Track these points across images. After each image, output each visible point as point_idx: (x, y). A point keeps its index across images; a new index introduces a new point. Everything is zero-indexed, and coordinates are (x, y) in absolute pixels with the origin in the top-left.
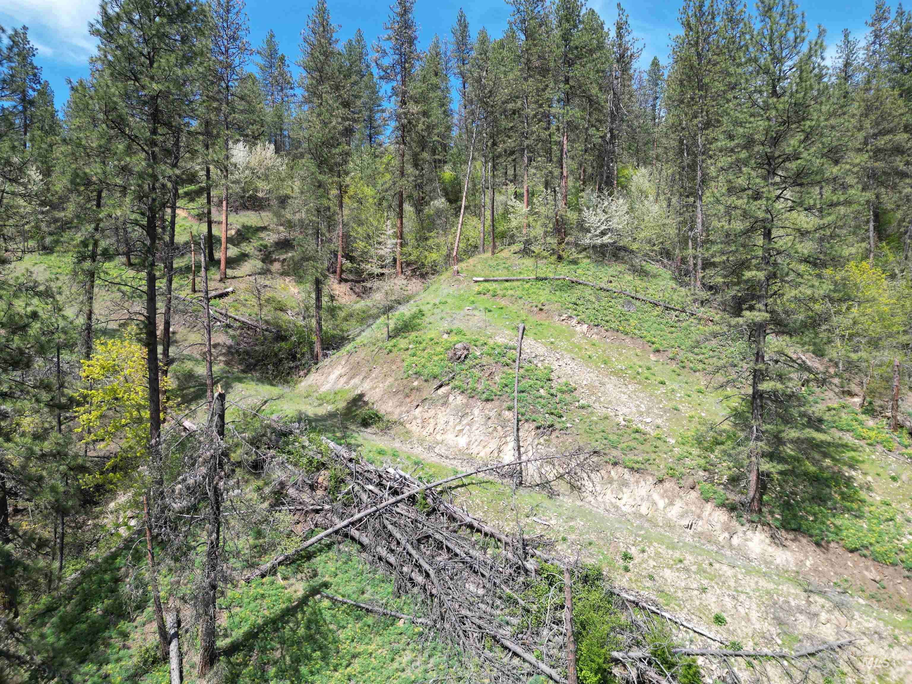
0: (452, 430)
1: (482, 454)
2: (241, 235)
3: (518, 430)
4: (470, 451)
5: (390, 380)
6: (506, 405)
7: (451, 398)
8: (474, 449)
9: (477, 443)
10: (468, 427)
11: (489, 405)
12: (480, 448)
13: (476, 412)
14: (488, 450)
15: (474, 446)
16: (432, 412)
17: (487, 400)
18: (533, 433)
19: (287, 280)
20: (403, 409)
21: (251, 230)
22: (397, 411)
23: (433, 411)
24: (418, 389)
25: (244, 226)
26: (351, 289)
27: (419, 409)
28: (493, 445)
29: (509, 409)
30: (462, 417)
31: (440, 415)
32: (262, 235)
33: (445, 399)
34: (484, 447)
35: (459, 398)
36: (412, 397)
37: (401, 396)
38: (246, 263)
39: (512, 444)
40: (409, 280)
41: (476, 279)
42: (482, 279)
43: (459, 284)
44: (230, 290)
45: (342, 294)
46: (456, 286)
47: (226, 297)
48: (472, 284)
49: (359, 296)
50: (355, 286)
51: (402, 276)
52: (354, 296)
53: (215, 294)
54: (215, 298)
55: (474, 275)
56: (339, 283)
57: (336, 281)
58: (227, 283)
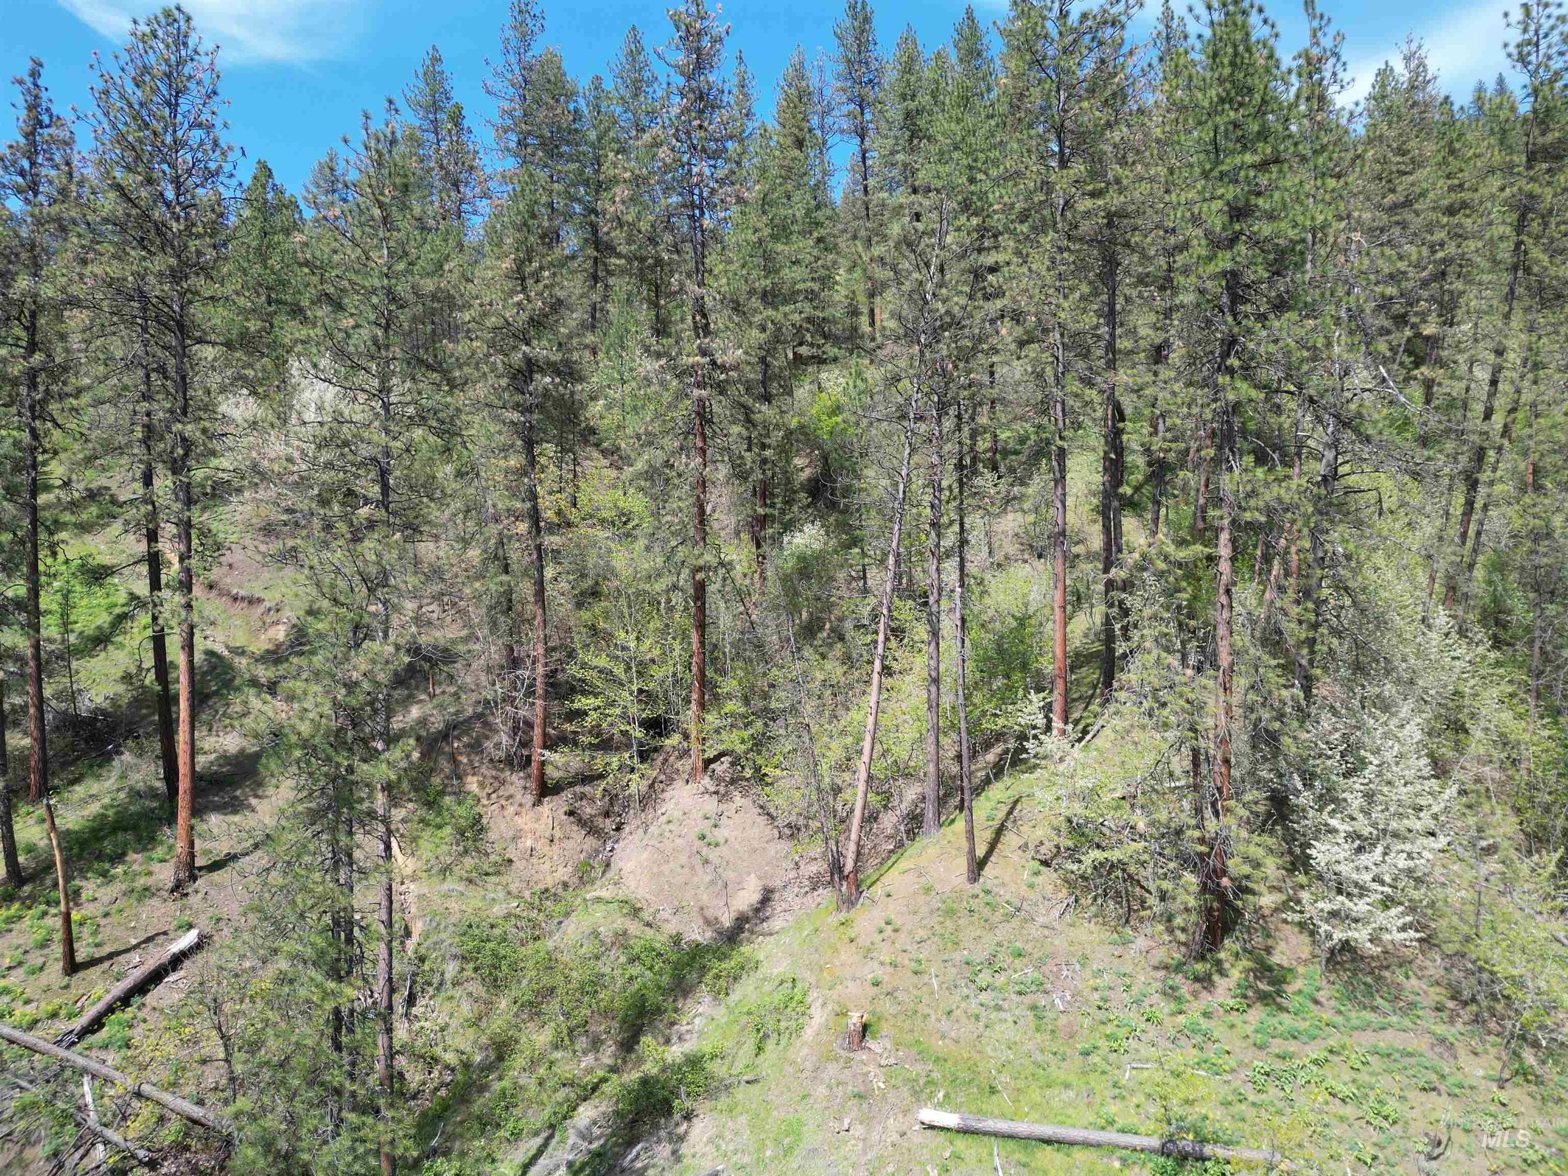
26: (571, 813)
40: (724, 798)
41: (929, 1115)
42: (951, 1120)
43: (867, 1121)
44: (189, 939)
45: (542, 846)
46: (858, 1130)
47: (172, 977)
48: (917, 1137)
49: (592, 830)
50: (583, 796)
51: (706, 781)
52: (578, 834)
53: (136, 975)
54: (125, 1000)
55: (922, 1055)
56: (538, 802)
57: (529, 799)
58: (194, 900)
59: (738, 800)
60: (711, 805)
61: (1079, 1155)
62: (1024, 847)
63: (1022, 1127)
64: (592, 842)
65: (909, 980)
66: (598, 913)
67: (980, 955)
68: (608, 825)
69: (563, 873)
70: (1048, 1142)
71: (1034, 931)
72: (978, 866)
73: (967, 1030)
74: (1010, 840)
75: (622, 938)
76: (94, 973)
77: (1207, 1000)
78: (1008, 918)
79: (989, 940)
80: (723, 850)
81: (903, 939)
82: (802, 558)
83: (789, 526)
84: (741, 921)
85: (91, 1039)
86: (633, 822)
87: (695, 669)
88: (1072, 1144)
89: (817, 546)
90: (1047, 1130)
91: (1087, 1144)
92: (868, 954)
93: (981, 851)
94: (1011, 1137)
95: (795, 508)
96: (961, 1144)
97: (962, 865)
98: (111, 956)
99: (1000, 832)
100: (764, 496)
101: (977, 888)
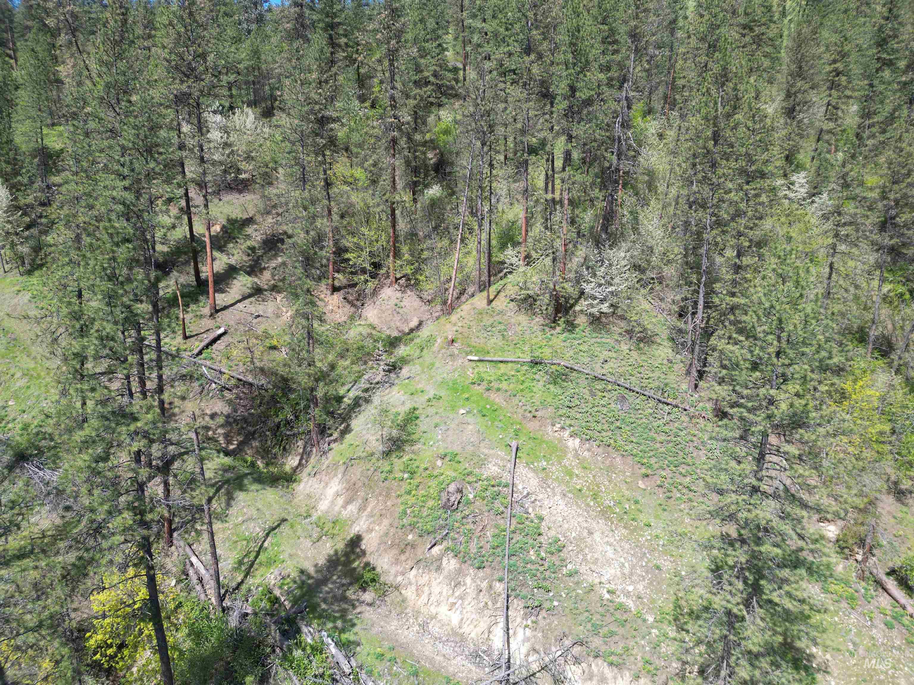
0: (445, 602)
1: (473, 635)
2: (226, 232)
3: (508, 608)
4: (462, 631)
5: (386, 522)
6: (496, 576)
7: (445, 561)
8: (466, 629)
9: (468, 622)
10: (460, 602)
11: (481, 573)
12: (472, 627)
13: (468, 580)
14: (479, 630)
15: (465, 626)
16: (425, 579)
17: (479, 568)
18: (522, 613)
19: (279, 299)
20: (400, 568)
21: (237, 225)
22: (393, 570)
23: (427, 578)
24: (413, 546)
25: (229, 220)
26: (345, 298)
27: (414, 571)
28: (483, 625)
29: (501, 580)
30: (455, 586)
31: (434, 583)
32: (250, 230)
33: (438, 563)
34: (475, 627)
35: (453, 561)
36: (407, 554)
37: (395, 551)
38: (235, 282)
39: (502, 625)
40: (404, 292)
41: (470, 357)
42: (476, 358)
43: (454, 361)
44: (222, 330)
45: (335, 309)
46: (451, 363)
47: (219, 342)
48: (467, 363)
49: (353, 305)
50: (348, 293)
51: (397, 286)
52: (348, 306)
53: (207, 341)
54: (207, 347)
55: (469, 346)
56: (332, 294)
57: (329, 292)
58: (218, 320)
59: (409, 292)
60: (399, 295)
61: (510, 365)
62: (506, 296)
63: (495, 359)
64: (353, 309)
65: (466, 330)
66: (361, 329)
67: (489, 323)
68: (359, 303)
69: (344, 319)
70: (501, 362)
71: (505, 317)
72: (490, 302)
73: (483, 340)
74: (502, 294)
75: (370, 335)
76: (192, 339)
77: (553, 332)
78: (499, 314)
79: (491, 320)
80: (404, 309)
81: (466, 321)
82: (432, 200)
83: (427, 186)
84: (412, 330)
85: (200, 357)
86: (368, 302)
87: (391, 243)
88: (508, 362)
89: (438, 195)
90: (501, 359)
91: (512, 362)
92: (455, 325)
93: (491, 297)
94: (492, 361)
95: (429, 178)
96: (478, 364)
97: (485, 301)
98: (197, 335)
99: (499, 292)
100: (415, 172)
101: (490, 307)
